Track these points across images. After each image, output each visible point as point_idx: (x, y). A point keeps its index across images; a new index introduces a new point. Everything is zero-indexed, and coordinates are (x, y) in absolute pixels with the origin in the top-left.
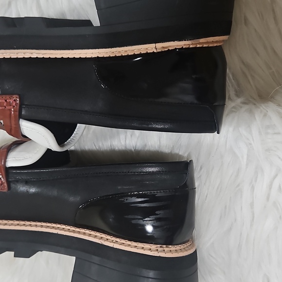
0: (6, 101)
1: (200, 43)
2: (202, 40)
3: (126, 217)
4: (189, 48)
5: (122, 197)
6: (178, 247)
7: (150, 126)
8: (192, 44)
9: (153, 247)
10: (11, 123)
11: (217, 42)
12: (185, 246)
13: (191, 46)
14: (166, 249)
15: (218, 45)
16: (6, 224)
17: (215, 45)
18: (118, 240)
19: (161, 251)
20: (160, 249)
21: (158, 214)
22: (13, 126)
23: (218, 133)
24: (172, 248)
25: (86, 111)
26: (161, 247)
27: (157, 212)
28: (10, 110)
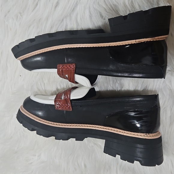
0: (69, 66)
1: (155, 39)
2: (156, 38)
3: (129, 121)
4: (150, 41)
5: (127, 112)
6: (153, 134)
7: (133, 76)
8: (152, 39)
9: (142, 134)
10: (71, 75)
11: (163, 38)
12: (156, 133)
13: (151, 40)
14: (148, 135)
15: (163, 39)
16: (70, 126)
17: (162, 39)
18: (125, 131)
19: (146, 136)
20: (145, 135)
21: (144, 120)
22: (72, 77)
23: (164, 78)
24: (151, 135)
25: (104, 70)
26: (146, 134)
27: (143, 119)
28: (71, 70)
